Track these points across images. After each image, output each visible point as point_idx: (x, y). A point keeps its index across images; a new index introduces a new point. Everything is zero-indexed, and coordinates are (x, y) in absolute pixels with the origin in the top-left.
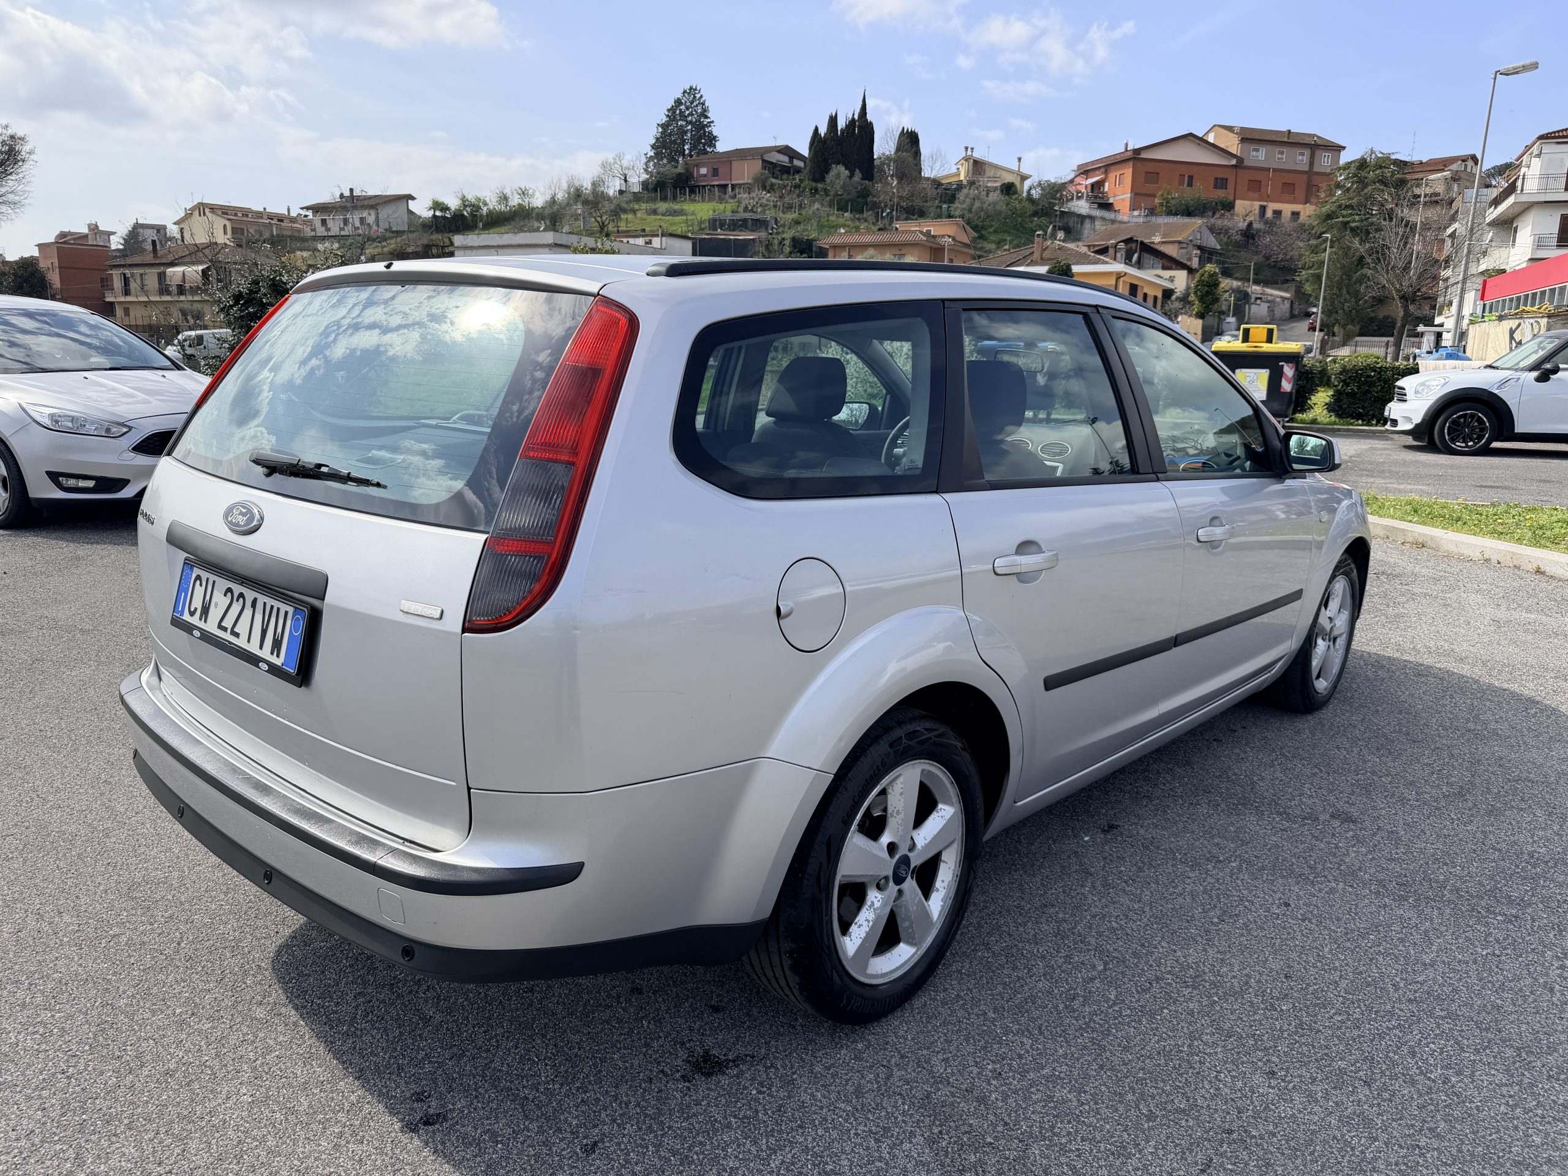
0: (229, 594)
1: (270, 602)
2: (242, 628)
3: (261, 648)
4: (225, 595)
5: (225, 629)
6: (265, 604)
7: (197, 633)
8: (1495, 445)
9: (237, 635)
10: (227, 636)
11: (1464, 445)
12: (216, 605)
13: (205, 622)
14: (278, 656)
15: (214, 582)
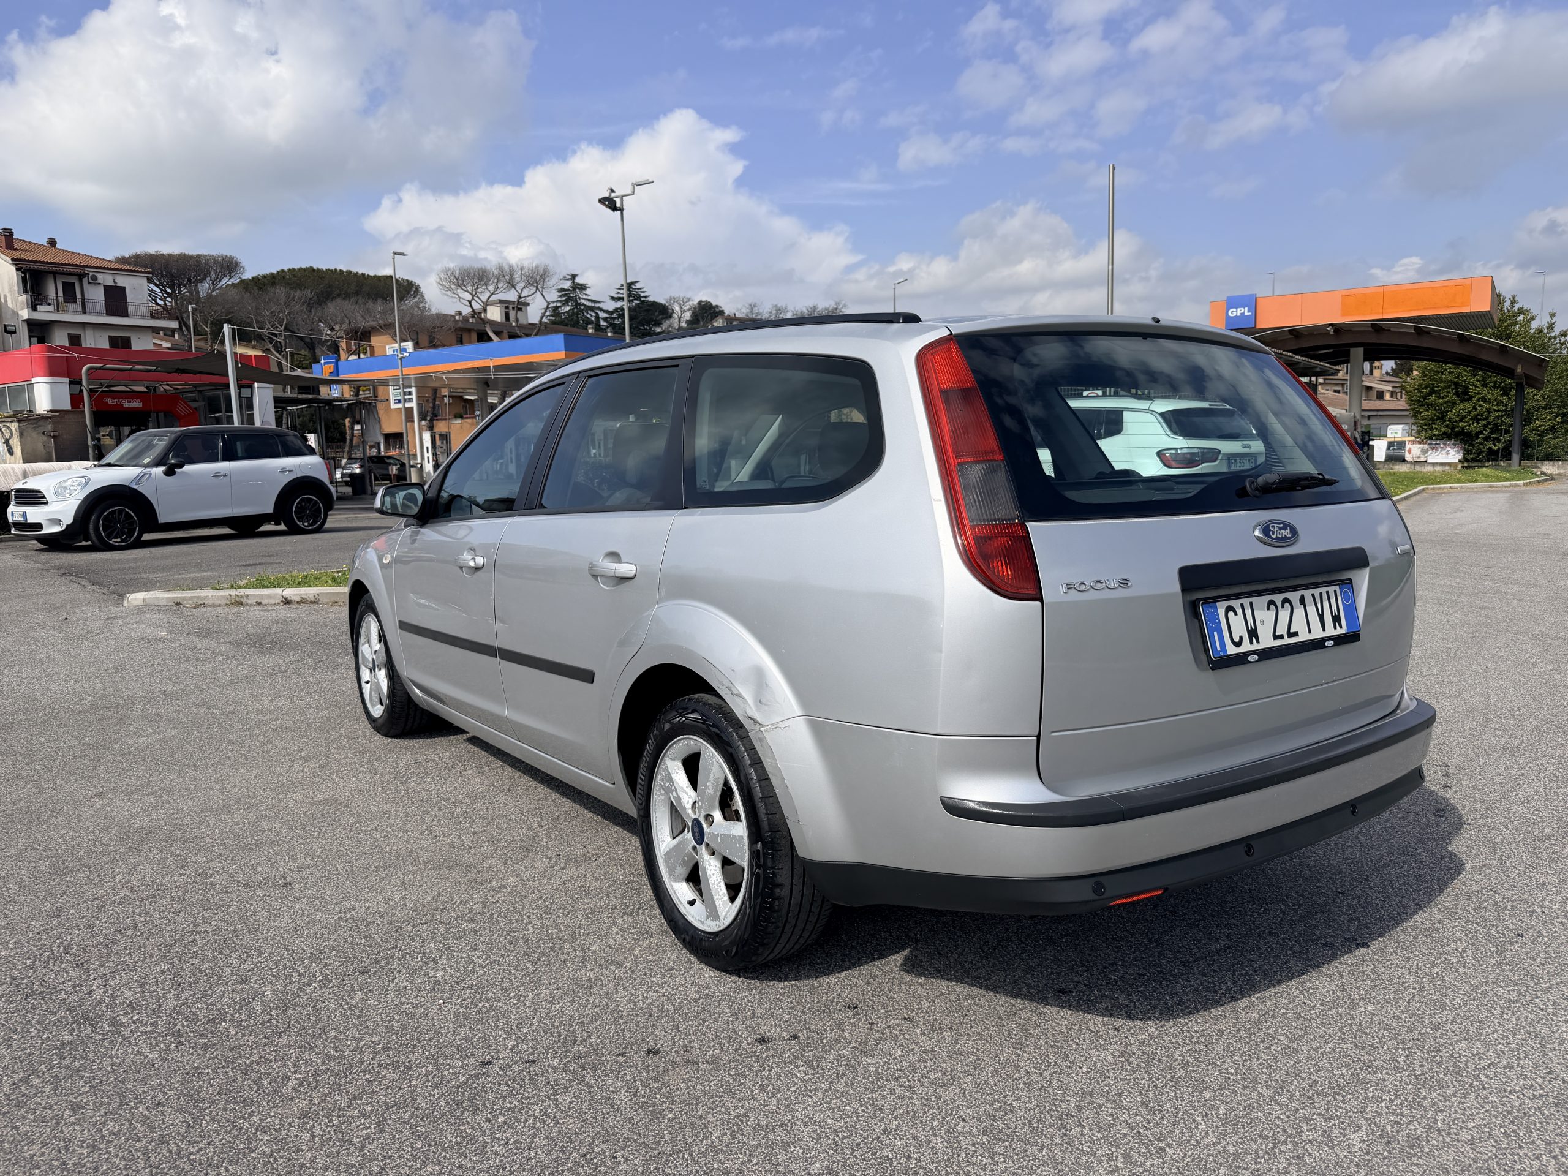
0: (1272, 607)
1: (1317, 592)
2: (1299, 625)
3: (1324, 630)
4: (1268, 609)
5: (1281, 637)
6: (1313, 595)
7: (1253, 658)
8: (146, 537)
9: (1296, 634)
10: (1287, 641)
11: (119, 540)
12: (1262, 622)
13: (1258, 642)
14: (1341, 627)
15: (1251, 604)
